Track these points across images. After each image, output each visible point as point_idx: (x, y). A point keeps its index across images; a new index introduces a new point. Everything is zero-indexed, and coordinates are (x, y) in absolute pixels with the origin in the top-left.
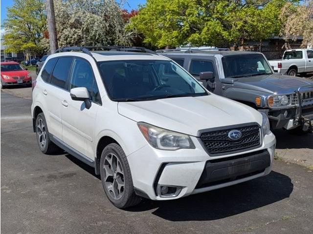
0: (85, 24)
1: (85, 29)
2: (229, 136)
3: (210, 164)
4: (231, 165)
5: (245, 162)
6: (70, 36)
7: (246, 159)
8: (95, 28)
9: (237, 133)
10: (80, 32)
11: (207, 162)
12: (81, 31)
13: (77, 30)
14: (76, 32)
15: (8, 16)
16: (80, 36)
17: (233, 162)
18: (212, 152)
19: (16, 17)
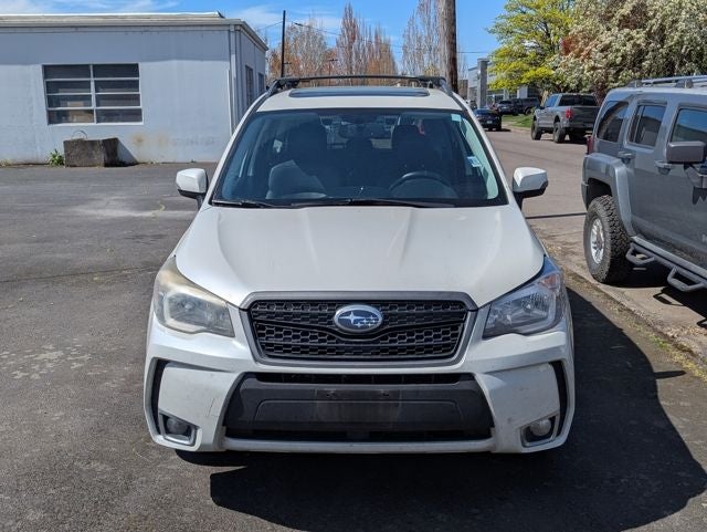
0: (659, 15)
1: (655, 28)
2: (336, 319)
3: (252, 383)
4: (323, 396)
5: (375, 396)
6: (616, 46)
7: (382, 388)
8: (681, 25)
9: (367, 314)
10: (640, 36)
11: (246, 375)
12: (643, 34)
13: (634, 33)
14: (632, 38)
15: (506, 7)
16: (639, 45)
17: (332, 388)
18: (271, 354)
19: (524, 9)
